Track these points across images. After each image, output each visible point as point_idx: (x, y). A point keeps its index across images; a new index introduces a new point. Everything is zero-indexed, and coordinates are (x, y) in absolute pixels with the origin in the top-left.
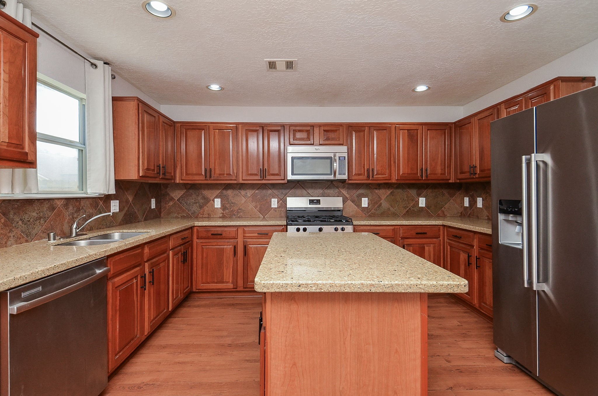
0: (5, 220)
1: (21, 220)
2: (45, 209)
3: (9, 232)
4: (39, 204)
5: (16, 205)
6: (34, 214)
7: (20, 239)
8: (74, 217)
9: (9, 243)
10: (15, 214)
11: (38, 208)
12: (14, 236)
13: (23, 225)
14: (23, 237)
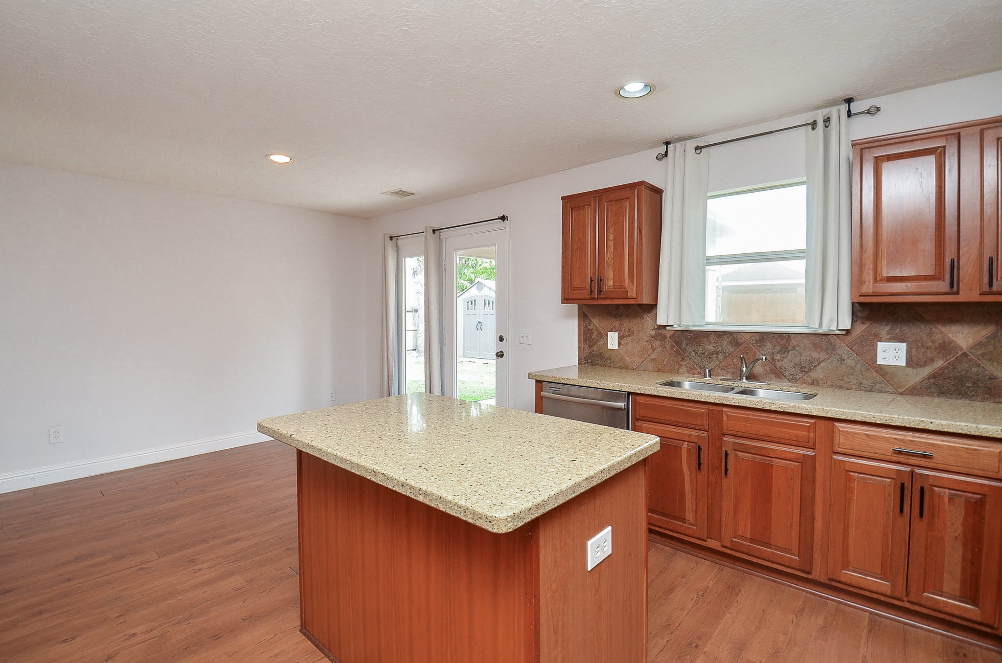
0: (677, 349)
1: (694, 351)
2: (725, 344)
3: (682, 360)
4: (717, 337)
5: (689, 336)
6: (710, 347)
7: (692, 369)
8: (776, 359)
9: (681, 370)
10: (687, 344)
11: (716, 341)
12: (686, 365)
13: (696, 357)
14: (696, 369)
